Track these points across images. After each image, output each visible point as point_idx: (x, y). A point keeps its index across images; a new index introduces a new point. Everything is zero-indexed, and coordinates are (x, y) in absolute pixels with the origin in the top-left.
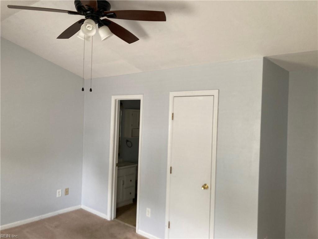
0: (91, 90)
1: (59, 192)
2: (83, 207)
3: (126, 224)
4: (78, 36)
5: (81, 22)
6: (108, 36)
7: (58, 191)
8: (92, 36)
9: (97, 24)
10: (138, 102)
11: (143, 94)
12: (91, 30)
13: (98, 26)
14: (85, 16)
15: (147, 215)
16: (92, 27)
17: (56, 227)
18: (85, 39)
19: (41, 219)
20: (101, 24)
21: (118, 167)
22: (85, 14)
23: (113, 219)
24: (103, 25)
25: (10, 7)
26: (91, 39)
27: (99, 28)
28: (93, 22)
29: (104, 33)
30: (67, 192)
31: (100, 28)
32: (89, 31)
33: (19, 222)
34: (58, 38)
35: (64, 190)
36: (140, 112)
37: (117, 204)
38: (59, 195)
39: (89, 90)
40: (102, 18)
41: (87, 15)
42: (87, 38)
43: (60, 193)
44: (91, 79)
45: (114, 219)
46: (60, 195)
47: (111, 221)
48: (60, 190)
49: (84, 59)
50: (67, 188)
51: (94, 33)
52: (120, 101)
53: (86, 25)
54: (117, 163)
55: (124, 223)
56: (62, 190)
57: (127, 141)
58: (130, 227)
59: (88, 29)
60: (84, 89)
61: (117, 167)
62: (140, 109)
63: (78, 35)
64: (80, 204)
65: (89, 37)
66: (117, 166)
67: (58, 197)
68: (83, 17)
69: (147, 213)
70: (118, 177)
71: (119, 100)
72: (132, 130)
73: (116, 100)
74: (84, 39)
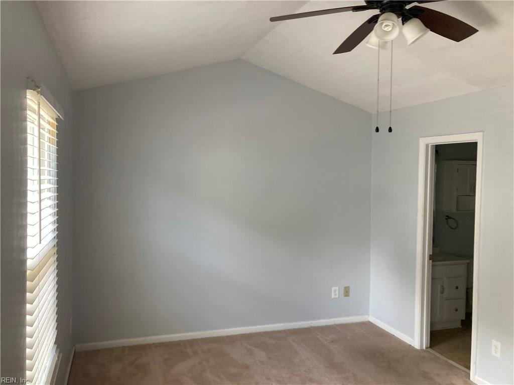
0: (390, 130)
1: (335, 291)
2: (372, 319)
3: (451, 362)
4: (368, 45)
5: (374, 20)
6: (420, 35)
7: (333, 289)
8: (392, 41)
9: (401, 19)
10: (473, 146)
11: (483, 132)
12: (391, 30)
13: (401, 22)
14: (379, 10)
15: (493, 353)
16: (391, 24)
17: (332, 342)
18: (379, 47)
19: (311, 327)
20: (406, 17)
21: (433, 262)
22: (380, 6)
23: (424, 348)
24: (410, 18)
25: (272, 20)
26: (389, 45)
27: (403, 24)
28: (393, 16)
29: (412, 31)
30: (347, 291)
31: (405, 25)
32: (387, 33)
33: (282, 324)
34: (334, 53)
35: (343, 289)
36: (476, 165)
37: (432, 324)
38: (335, 295)
39: (388, 129)
40: (408, 7)
41: (384, 7)
42: (383, 46)
43: (337, 293)
44: (391, 112)
45: (427, 348)
46: (337, 296)
47: (422, 350)
48: (337, 288)
49: (378, 80)
50: (347, 286)
51: (395, 34)
52: (434, 147)
53: (382, 23)
54: (431, 254)
55: (445, 359)
56: (339, 289)
57: (448, 217)
58: (458, 368)
59: (386, 29)
60: (379, 129)
61: (431, 261)
62: (476, 160)
63: (367, 43)
64: (367, 314)
65: (386, 42)
66: (430, 259)
67: (334, 298)
68: (376, 12)
69: (493, 348)
70: (432, 279)
71: (433, 145)
72: (457, 198)
73: (427, 146)
74: (377, 48)
